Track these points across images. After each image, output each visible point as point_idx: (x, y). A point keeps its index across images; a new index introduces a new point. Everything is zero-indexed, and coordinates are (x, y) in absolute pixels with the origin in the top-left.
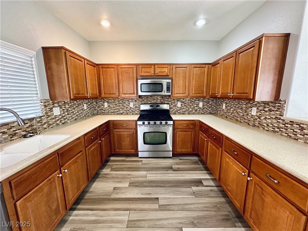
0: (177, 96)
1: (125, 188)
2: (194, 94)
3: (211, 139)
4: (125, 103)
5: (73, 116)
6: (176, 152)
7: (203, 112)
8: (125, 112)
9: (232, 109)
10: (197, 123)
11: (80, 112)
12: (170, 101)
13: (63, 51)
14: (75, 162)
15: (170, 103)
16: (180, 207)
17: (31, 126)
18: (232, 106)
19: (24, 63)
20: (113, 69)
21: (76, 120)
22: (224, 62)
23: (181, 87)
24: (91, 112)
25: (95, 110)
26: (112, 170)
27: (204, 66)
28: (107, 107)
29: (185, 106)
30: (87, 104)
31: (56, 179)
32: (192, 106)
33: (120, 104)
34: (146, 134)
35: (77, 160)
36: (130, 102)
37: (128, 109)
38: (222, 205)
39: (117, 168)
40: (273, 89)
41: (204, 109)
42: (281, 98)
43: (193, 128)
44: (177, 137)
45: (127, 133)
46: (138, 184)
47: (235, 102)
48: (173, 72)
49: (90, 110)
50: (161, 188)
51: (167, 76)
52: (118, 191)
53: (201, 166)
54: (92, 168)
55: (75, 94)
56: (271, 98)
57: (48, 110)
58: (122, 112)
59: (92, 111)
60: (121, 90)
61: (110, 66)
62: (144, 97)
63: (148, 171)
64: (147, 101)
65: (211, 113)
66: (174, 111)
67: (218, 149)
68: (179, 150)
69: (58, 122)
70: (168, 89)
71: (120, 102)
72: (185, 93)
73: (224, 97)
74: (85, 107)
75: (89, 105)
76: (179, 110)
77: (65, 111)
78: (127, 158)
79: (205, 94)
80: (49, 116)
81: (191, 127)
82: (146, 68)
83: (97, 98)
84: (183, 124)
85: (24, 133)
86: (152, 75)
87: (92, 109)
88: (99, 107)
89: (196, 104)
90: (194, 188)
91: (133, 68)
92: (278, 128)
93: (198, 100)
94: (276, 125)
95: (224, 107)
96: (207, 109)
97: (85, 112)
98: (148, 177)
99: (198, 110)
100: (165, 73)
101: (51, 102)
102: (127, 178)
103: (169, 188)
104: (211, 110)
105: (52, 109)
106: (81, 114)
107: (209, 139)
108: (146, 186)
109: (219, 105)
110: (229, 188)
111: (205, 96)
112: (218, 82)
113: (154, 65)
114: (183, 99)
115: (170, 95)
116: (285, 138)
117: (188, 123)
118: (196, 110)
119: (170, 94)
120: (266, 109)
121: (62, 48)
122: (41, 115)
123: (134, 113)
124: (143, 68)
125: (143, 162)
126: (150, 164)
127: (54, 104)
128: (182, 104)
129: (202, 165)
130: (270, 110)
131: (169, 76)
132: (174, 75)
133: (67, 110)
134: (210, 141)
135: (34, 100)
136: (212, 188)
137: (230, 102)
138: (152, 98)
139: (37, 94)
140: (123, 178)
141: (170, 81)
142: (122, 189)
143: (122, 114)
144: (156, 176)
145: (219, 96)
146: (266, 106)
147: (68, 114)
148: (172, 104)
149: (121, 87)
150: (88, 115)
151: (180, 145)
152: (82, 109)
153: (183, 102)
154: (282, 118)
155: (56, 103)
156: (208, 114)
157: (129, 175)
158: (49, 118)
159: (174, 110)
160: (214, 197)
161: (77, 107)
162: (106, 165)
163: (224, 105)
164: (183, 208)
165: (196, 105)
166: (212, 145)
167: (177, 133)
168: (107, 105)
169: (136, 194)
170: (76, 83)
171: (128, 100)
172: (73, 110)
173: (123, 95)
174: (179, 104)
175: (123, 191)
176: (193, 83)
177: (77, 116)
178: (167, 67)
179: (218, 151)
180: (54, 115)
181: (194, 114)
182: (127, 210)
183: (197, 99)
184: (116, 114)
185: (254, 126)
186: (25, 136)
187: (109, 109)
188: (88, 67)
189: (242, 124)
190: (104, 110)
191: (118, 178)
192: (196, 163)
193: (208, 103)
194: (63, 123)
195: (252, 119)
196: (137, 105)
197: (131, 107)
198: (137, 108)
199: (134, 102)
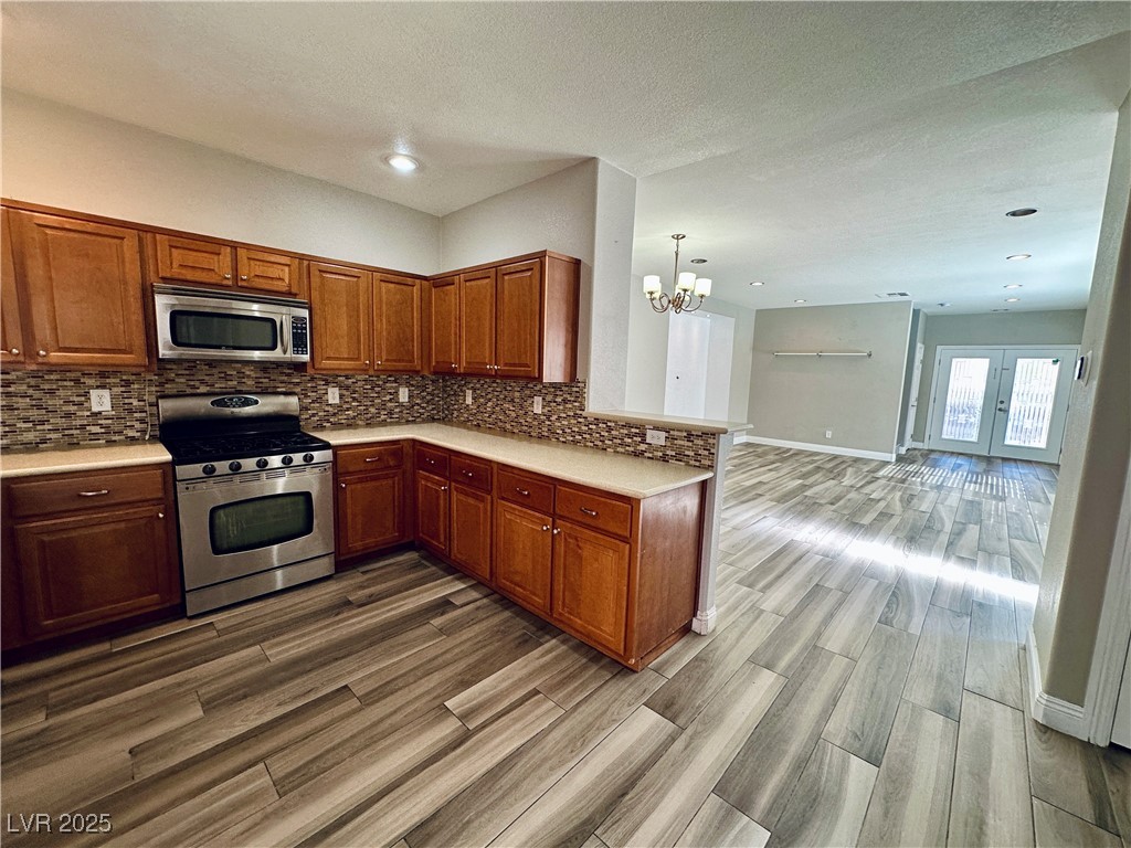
0: (332, 367)
1: (194, 724)
2: (387, 360)
3: (456, 481)
4: (51, 392)
6: (349, 553)
7: (410, 416)
8: (52, 435)
9: (490, 404)
10: (408, 449)
12: (298, 384)
15: (298, 390)
16: (421, 670)
18: (489, 396)
22: (468, 284)
23: (343, 337)
27: (409, 281)
29: (354, 399)
32: (377, 401)
34: (221, 513)
36: (90, 387)
37: (79, 422)
38: (509, 624)
40: (566, 360)
41: (413, 406)
42: (579, 376)
43: (398, 466)
44: (349, 501)
45: (112, 526)
46: (244, 690)
47: (495, 385)
48: (313, 285)
50: (342, 661)
51: (290, 294)
53: (434, 568)
56: (565, 377)
58: (29, 437)
60: (44, 332)
62: (174, 367)
63: (262, 642)
64: (191, 383)
65: (433, 420)
66: (317, 418)
67: (482, 500)
68: (356, 544)
70: (299, 342)
72: (358, 359)
73: (476, 374)
76: (334, 414)
78: (113, 642)
79: (417, 364)
81: (391, 463)
82: (195, 254)
84: (364, 456)
86: (225, 282)
89: (391, 394)
90: (437, 622)
91: (122, 238)
92: (580, 434)
93: (395, 381)
94: (577, 430)
95: (469, 400)
96: (423, 408)
98: (274, 656)
99: (397, 410)
100: (280, 283)
102: (177, 697)
103: (366, 651)
104: (433, 409)
107: (453, 484)
109: (455, 395)
110: (517, 578)
111: (419, 368)
112: (456, 334)
113: (234, 246)
114: (347, 377)
115: (304, 364)
116: (591, 451)
117: (380, 453)
118: (390, 413)
119: (306, 358)
120: (559, 399)
123: (116, 438)
124: (176, 247)
125: (220, 626)
126: (256, 621)
128: (345, 392)
129: (434, 565)
130: (565, 401)
131: (295, 295)
132: (315, 294)
134: (456, 489)
136: (478, 603)
137: (485, 386)
138: (215, 371)
140: (155, 705)
141: (305, 313)
142: (182, 733)
143: (31, 447)
145: (462, 371)
146: (558, 393)
148: (306, 396)
149: (40, 314)
151: (359, 526)
153: (347, 388)
154: (584, 414)
156: (424, 421)
157: (179, 685)
159: (314, 415)
160: (488, 617)
163: (469, 393)
164: (426, 669)
165: (388, 397)
166: (462, 497)
167: (349, 488)
169: (259, 714)
171: (77, 381)
173: (57, 357)
174: (333, 396)
175: (187, 737)
176: (382, 326)
178: (289, 265)
179: (481, 506)
181: (383, 424)
183: (390, 376)
185: (540, 437)
189: (515, 436)
192: (415, 566)
193: (424, 388)
195: (536, 423)
196: (135, 403)
197: (95, 409)
198: (135, 415)
199: (115, 389)
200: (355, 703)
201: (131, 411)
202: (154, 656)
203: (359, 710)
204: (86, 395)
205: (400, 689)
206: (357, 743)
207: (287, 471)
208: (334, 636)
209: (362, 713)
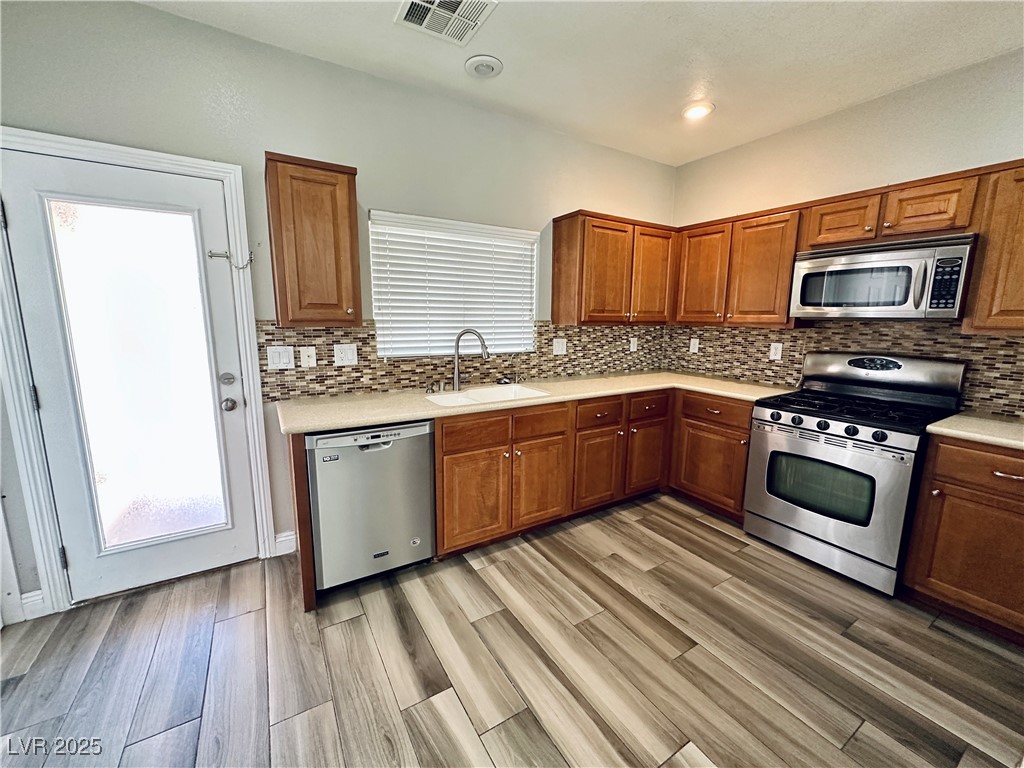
0: (1010, 325)
1: (637, 570)
4: (752, 343)
5: (596, 364)
8: (747, 373)
11: (615, 357)
13: (581, 218)
14: (545, 447)
17: (512, 366)
19: (520, 255)
20: (720, 235)
21: (601, 372)
24: (650, 361)
25: (665, 357)
26: (644, 522)
28: (696, 351)
30: (639, 337)
31: (501, 461)
33: (737, 347)
34: (782, 459)
35: (550, 448)
36: (772, 341)
37: (761, 366)
39: (656, 524)
44: (945, 518)
45: (719, 438)
46: (673, 582)
48: (998, 207)
49: (648, 356)
50: (731, 634)
52: (615, 563)
54: (584, 485)
55: (593, 311)
57: (544, 341)
58: (737, 372)
59: (655, 359)
60: (734, 301)
61: (710, 229)
62: (833, 326)
63: (739, 577)
64: (844, 341)
68: (945, 587)
69: (560, 369)
71: (739, 339)
74: (634, 346)
75: (648, 341)
77: (578, 349)
78: (704, 516)
80: (544, 354)
83: (664, 323)
84: (993, 466)
85: (499, 376)
87: (654, 354)
88: (674, 350)
91: (788, 220)
97: (629, 358)
98: (722, 588)
100: (938, 218)
101: (551, 326)
102: (661, 556)
103: (757, 652)
105: (551, 340)
106: (617, 362)
108: (690, 601)
113: (886, 192)
121: (580, 213)
122: (532, 349)
123: (779, 382)
125: (747, 549)
126: (766, 567)
127: (557, 330)
131: (962, 228)
132: (1004, 222)
133: (584, 348)
135: (524, 321)
139: (531, 310)
140: (652, 550)
142: (626, 566)
143: (737, 379)
144: (750, 603)
147: (584, 357)
149: (734, 289)
150: (638, 367)
151: (956, 562)
152: (623, 351)
155: (561, 329)
157: (672, 552)
158: (542, 359)
161: (610, 343)
162: (638, 505)
167: (947, 502)
168: (698, 346)
169: (650, 596)
170: (600, 285)
171: (766, 336)
172: (598, 350)
173: (737, 318)
175: (626, 571)
177: (605, 364)
178: (958, 190)
180: (555, 353)
182: (602, 604)
184: (719, 377)
186: (499, 382)
187: (703, 360)
188: (642, 243)
190: (688, 361)
191: (639, 542)
194: (569, 375)
196: (797, 355)
197: (771, 358)
198: (796, 366)
199: (786, 344)
200: (673, 652)
201: (793, 362)
202: (695, 534)
203: (665, 658)
204: (769, 346)
205: (704, 692)
206: (626, 664)
207: (850, 443)
208: (770, 622)
209: (662, 662)
